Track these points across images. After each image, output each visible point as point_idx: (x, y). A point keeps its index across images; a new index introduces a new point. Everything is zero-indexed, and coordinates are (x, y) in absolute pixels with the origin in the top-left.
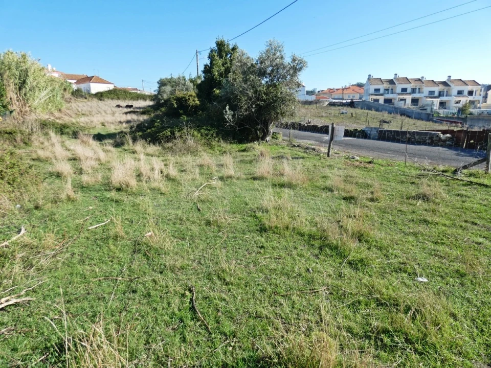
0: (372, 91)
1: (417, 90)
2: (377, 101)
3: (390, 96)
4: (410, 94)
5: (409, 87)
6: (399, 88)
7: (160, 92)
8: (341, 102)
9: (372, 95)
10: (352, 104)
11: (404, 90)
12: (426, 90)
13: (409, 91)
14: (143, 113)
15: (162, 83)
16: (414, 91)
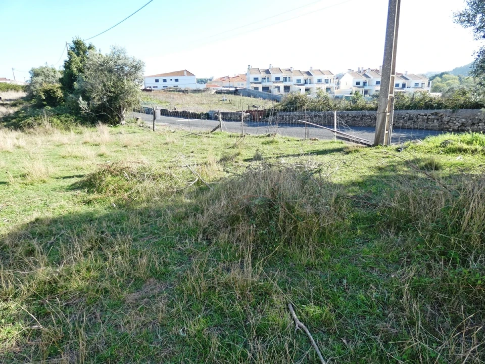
0: (252, 80)
1: (288, 79)
2: (257, 88)
3: (266, 84)
4: (282, 82)
5: (281, 76)
6: (273, 77)
7: (32, 83)
8: (228, 90)
9: (252, 83)
10: (236, 92)
11: (278, 79)
12: (295, 79)
13: (281, 79)
14: (14, 105)
15: (36, 74)
16: (285, 79)
